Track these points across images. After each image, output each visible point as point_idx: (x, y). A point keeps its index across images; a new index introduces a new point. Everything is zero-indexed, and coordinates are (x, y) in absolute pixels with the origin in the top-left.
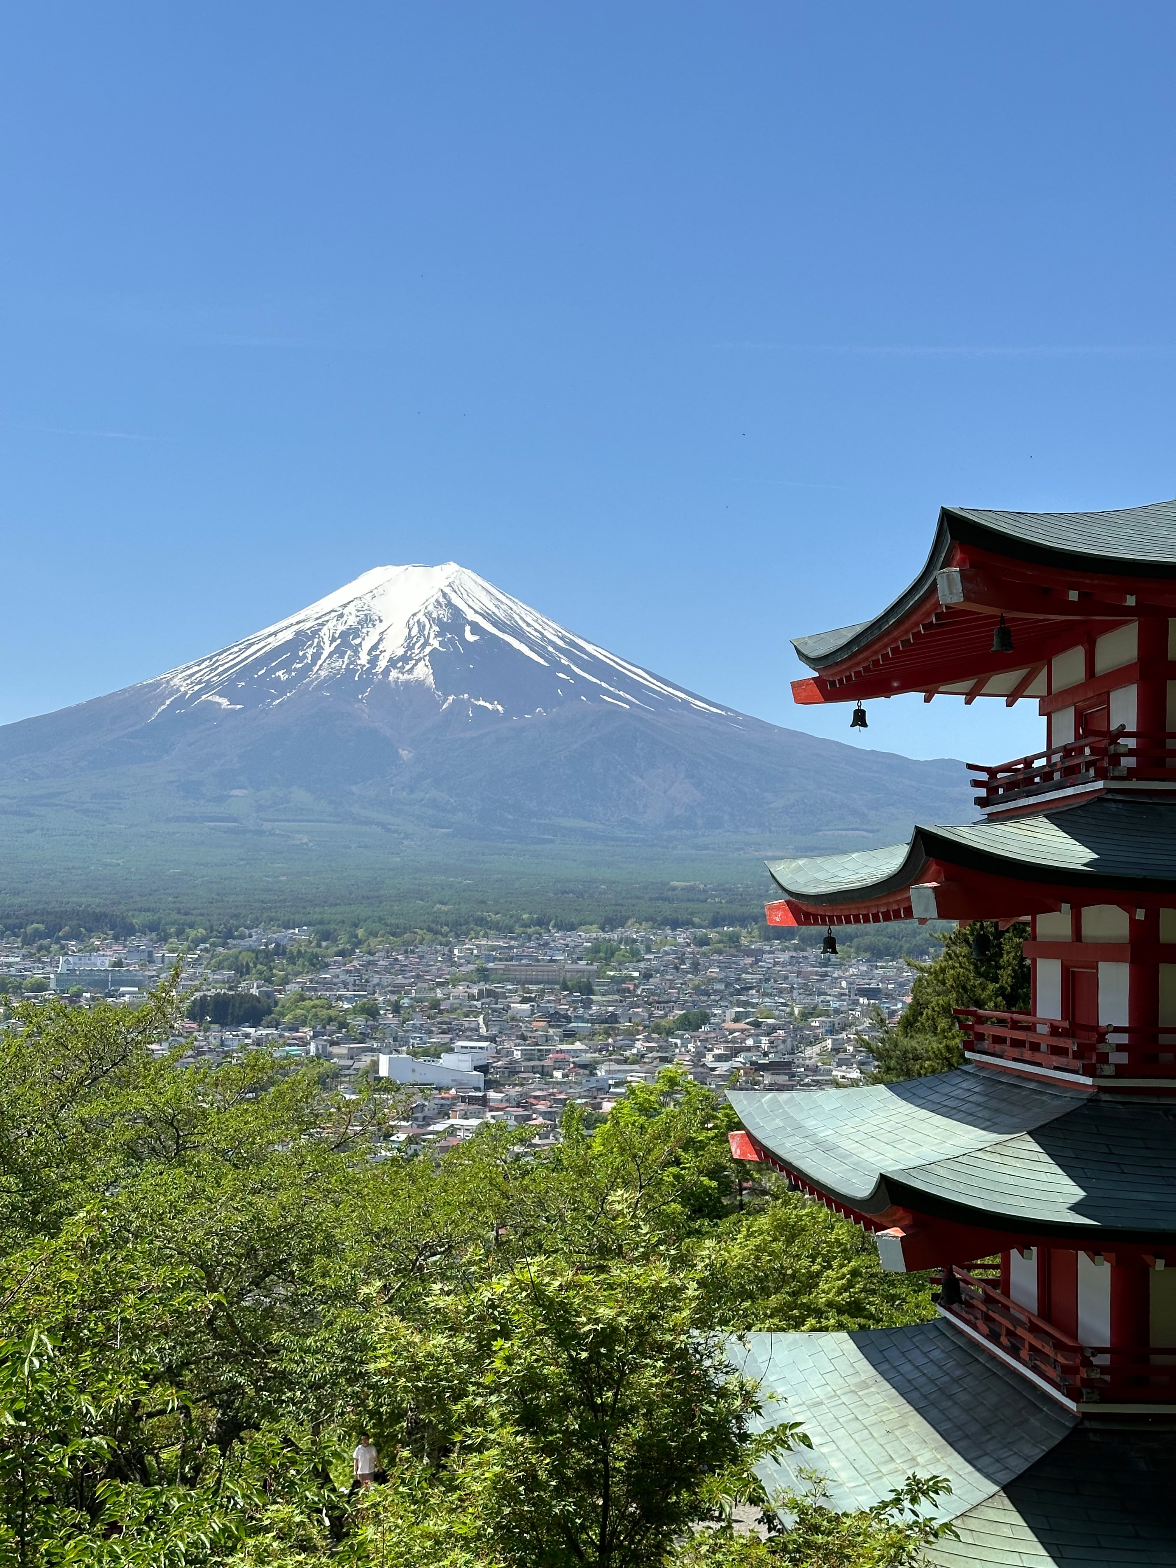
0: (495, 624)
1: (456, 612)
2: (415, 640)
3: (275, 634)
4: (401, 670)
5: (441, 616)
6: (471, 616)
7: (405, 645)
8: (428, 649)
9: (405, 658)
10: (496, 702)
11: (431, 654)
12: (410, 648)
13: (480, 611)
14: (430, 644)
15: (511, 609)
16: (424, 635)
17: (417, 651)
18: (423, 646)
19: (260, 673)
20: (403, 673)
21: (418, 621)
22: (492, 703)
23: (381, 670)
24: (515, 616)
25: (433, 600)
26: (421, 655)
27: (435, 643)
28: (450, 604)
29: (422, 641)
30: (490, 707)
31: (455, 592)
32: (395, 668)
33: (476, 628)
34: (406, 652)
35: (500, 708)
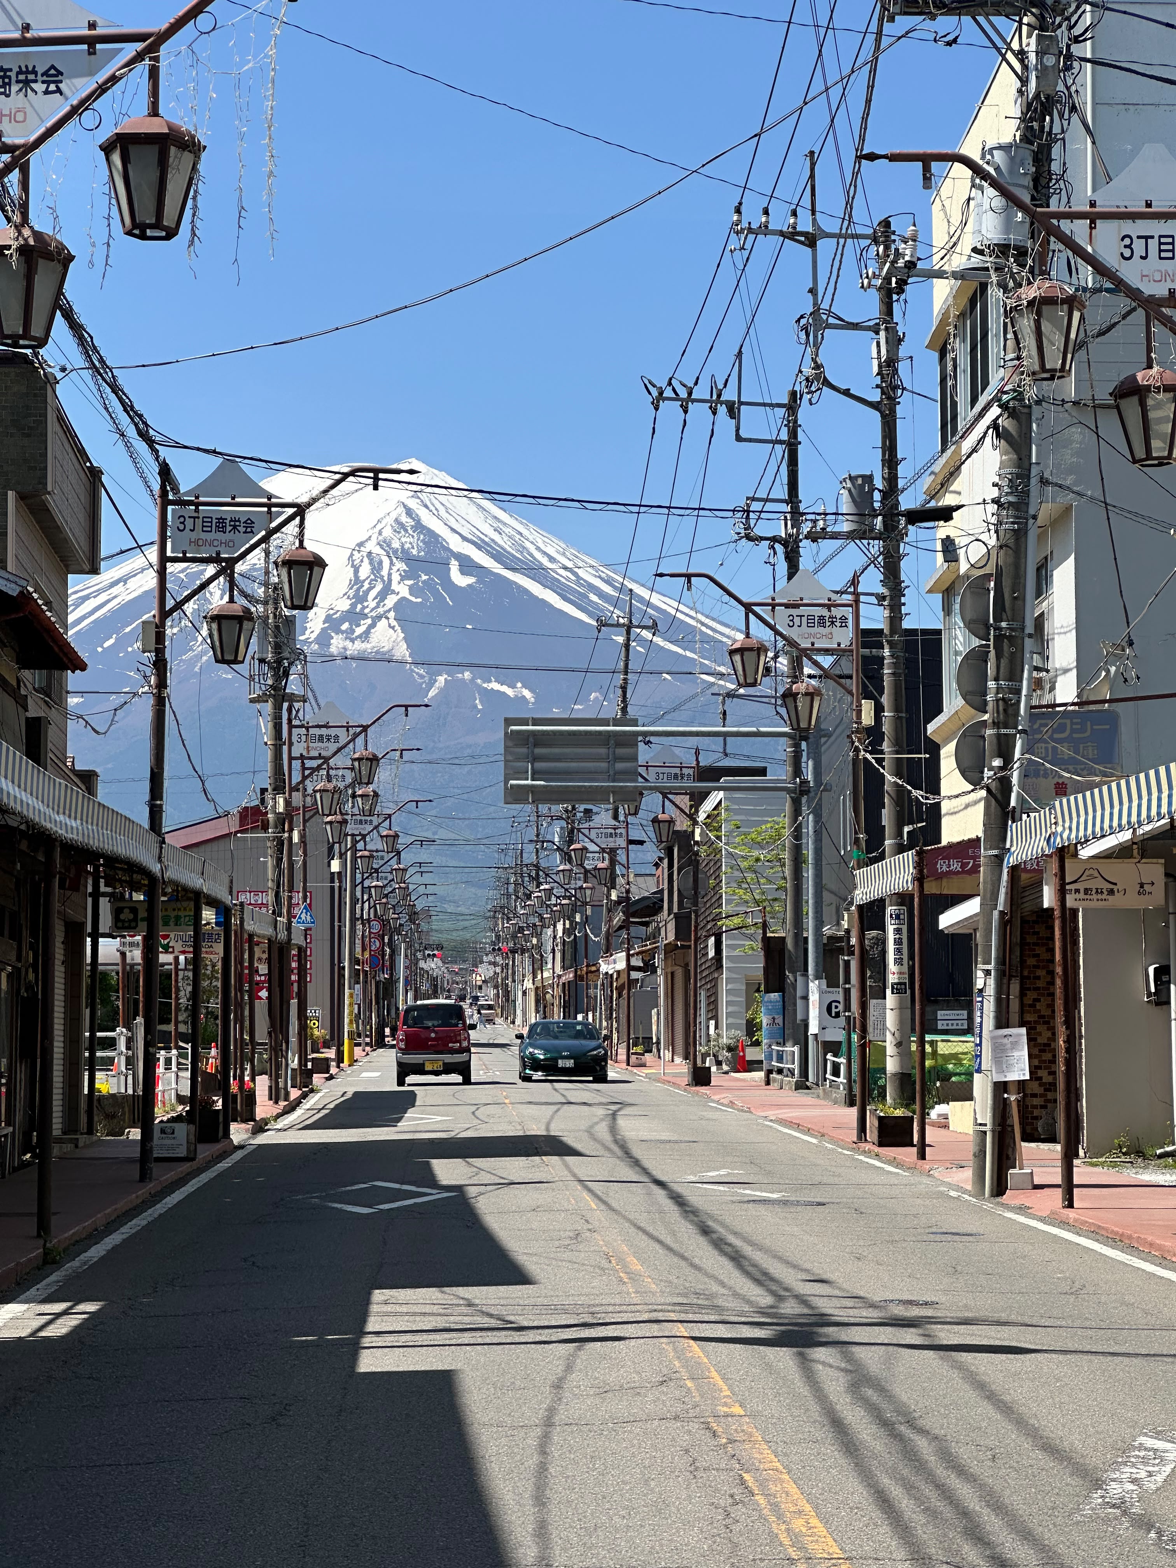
0: (498, 556)
1: (432, 539)
2: (366, 585)
3: (124, 580)
4: (349, 635)
5: (407, 546)
6: (455, 544)
7: (351, 593)
8: (391, 601)
9: (353, 616)
10: (519, 685)
11: (397, 607)
12: (360, 598)
13: (470, 537)
14: (393, 592)
15: (521, 534)
16: (382, 577)
17: (373, 604)
18: (383, 596)
19: (106, 645)
20: (353, 641)
21: (370, 553)
22: (513, 686)
23: (313, 636)
24: (528, 544)
25: (390, 520)
26: (381, 610)
27: (402, 590)
28: (419, 526)
29: (379, 587)
30: (510, 692)
31: (426, 506)
32: (338, 631)
33: (468, 566)
34: (354, 606)
35: (527, 693)
